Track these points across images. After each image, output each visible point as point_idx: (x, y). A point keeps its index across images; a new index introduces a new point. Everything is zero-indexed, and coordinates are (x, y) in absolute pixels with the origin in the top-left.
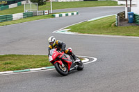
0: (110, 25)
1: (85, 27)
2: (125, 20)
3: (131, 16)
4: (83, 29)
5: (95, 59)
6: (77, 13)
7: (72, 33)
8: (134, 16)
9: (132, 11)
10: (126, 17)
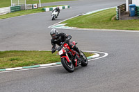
0: (110, 19)
1: (83, 21)
2: (126, 13)
3: (133, 9)
4: (82, 23)
5: (106, 54)
6: (69, 7)
7: (70, 28)
8: (136, 8)
9: (133, 4)
10: (127, 10)
